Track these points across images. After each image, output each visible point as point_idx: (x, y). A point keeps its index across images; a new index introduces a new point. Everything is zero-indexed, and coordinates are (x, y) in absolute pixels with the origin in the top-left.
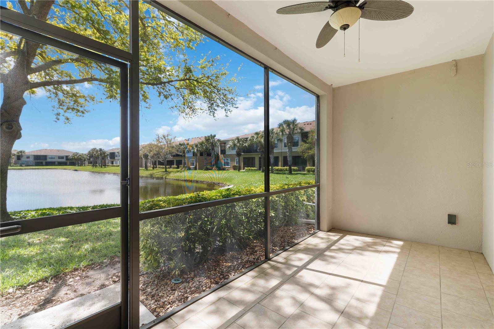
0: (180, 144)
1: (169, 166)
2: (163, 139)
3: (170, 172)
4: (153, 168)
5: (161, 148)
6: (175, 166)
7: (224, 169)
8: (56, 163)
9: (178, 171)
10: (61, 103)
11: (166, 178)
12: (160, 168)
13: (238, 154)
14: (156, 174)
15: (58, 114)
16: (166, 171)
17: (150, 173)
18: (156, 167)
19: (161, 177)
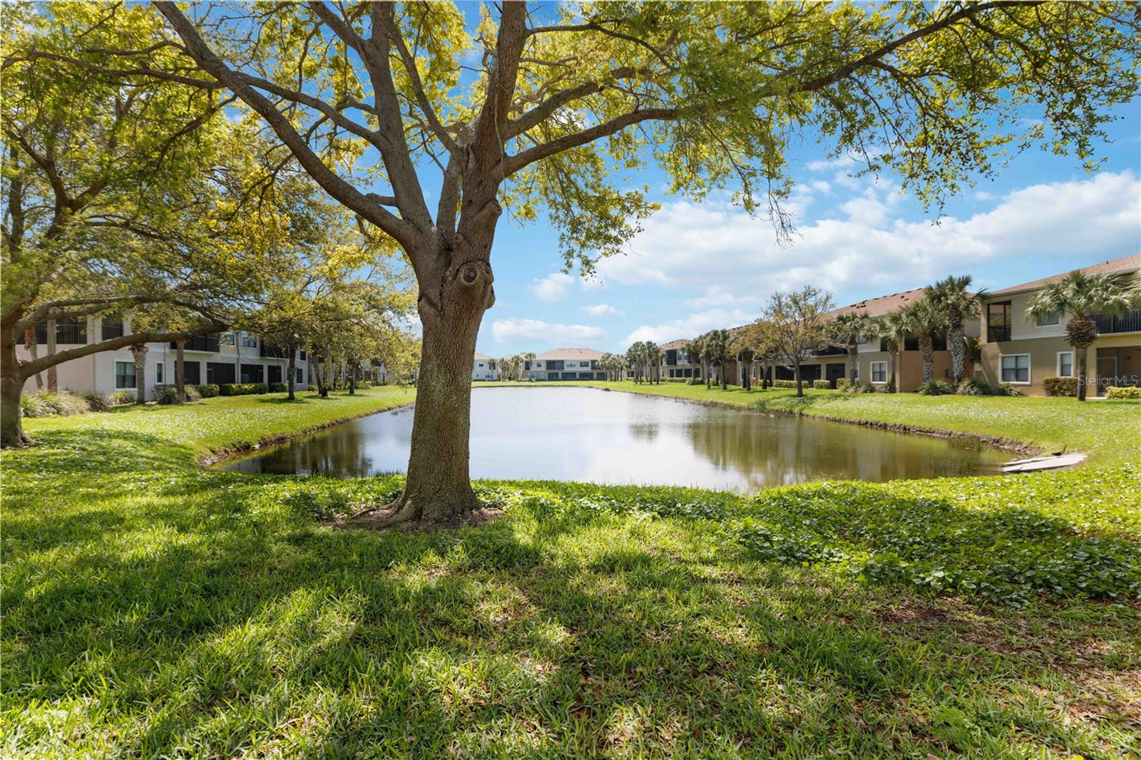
0: (840, 318)
1: (806, 382)
2: (790, 308)
3: (813, 398)
4: (765, 386)
5: (786, 331)
6: (824, 381)
7: (1003, 392)
8: (578, 376)
9: (837, 397)
10: (575, 225)
11: (801, 415)
12: (780, 385)
13: (1079, 337)
14: (774, 401)
15: (570, 254)
16: (800, 394)
17: (757, 399)
18: (771, 385)
19: (788, 409)
